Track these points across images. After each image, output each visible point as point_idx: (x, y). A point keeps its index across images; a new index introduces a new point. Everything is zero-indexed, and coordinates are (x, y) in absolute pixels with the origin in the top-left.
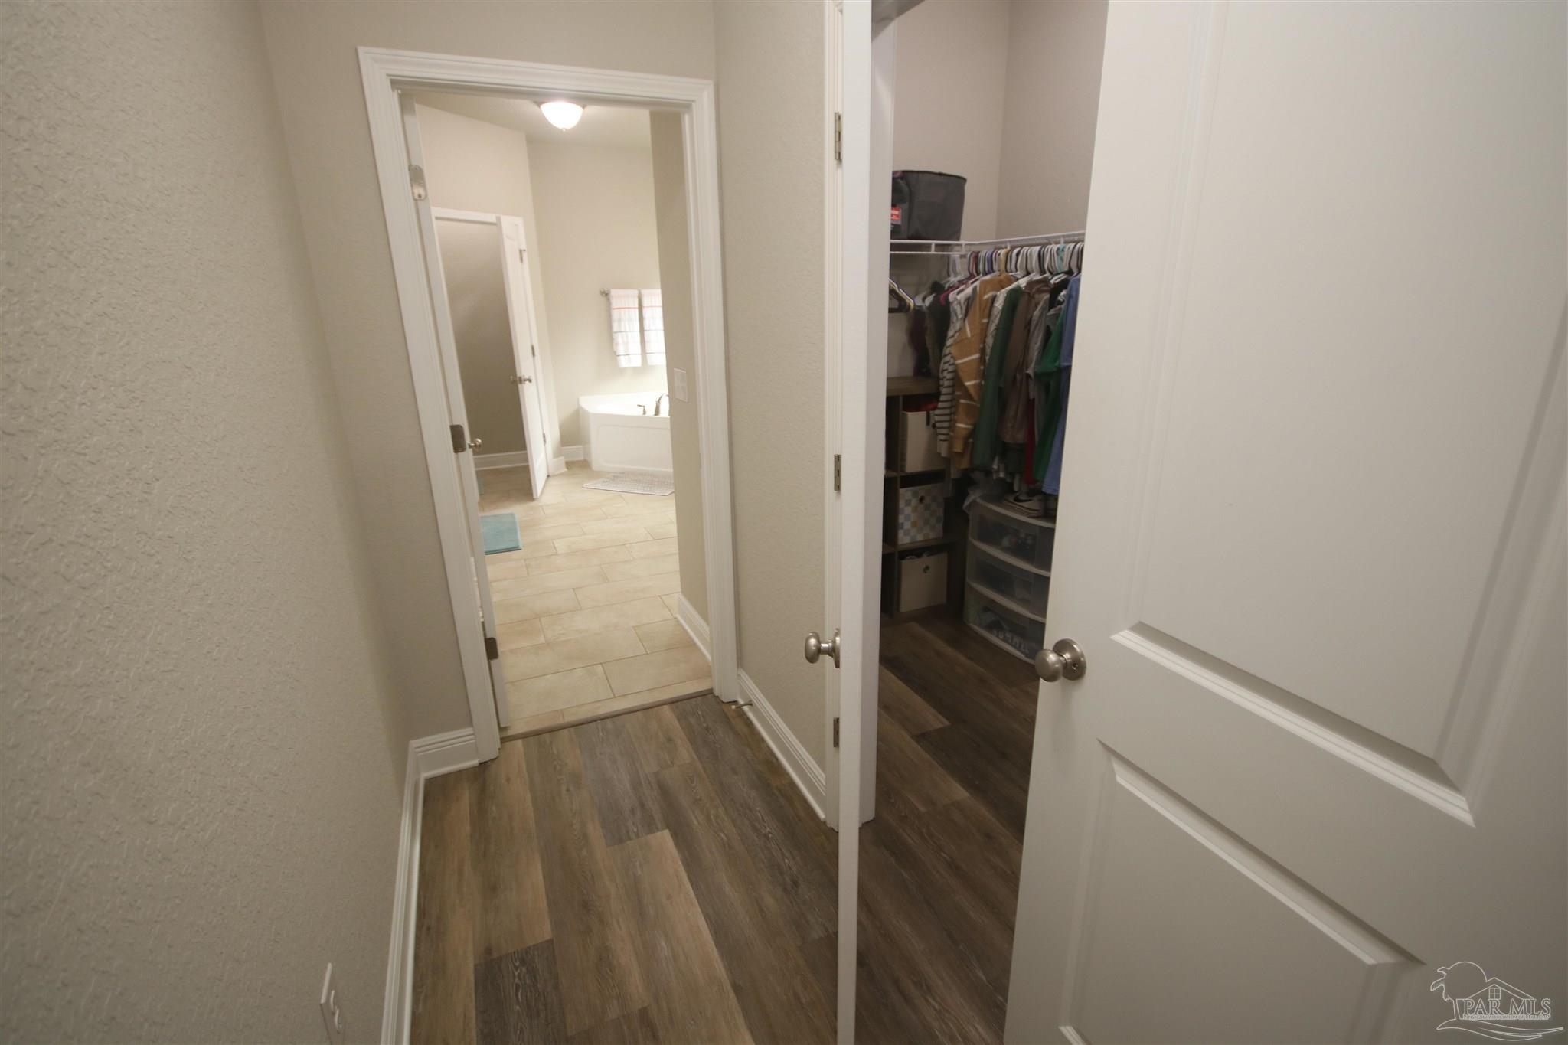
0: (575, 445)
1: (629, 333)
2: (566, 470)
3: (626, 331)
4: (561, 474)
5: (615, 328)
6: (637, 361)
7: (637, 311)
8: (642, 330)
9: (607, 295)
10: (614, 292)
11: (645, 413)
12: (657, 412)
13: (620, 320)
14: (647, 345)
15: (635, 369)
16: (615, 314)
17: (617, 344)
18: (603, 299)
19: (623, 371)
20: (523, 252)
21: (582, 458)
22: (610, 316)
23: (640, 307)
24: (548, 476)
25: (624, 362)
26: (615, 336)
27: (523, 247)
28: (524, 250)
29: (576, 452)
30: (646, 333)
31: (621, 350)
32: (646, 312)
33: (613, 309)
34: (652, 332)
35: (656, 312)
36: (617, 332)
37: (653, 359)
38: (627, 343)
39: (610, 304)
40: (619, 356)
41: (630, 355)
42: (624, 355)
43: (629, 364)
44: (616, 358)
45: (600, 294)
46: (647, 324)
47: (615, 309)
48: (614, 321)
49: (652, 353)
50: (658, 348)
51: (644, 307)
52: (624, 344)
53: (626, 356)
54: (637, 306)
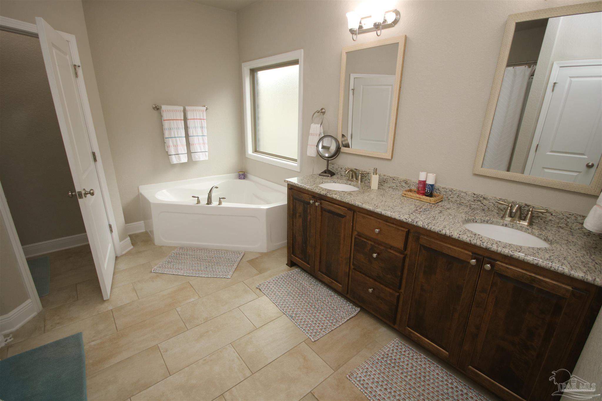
0: (137, 221)
1: (178, 139)
2: (132, 247)
3: (175, 137)
4: (129, 253)
5: (167, 134)
6: (184, 159)
7: (183, 122)
8: (187, 136)
9: (158, 109)
10: (164, 107)
11: (199, 202)
12: (209, 202)
13: (170, 129)
14: (191, 147)
15: (183, 165)
16: (166, 124)
17: (168, 147)
18: (155, 112)
19: (174, 166)
20: (77, 69)
21: (143, 230)
22: (162, 125)
23: (185, 120)
24: (117, 258)
25: (174, 160)
26: (166, 140)
27: (78, 63)
28: (79, 67)
29: (139, 227)
30: (190, 138)
31: (172, 151)
32: (190, 123)
33: (164, 120)
34: (195, 137)
35: (198, 123)
36: (168, 138)
37: (197, 157)
38: (176, 146)
39: (161, 116)
40: (170, 155)
41: (179, 154)
42: (175, 155)
43: (178, 161)
44: (168, 156)
45: (154, 108)
46: (191, 132)
47: (165, 120)
48: (165, 129)
49: (196, 152)
50: (201, 149)
51: (188, 119)
52: (174, 147)
53: (176, 155)
54: (183, 118)
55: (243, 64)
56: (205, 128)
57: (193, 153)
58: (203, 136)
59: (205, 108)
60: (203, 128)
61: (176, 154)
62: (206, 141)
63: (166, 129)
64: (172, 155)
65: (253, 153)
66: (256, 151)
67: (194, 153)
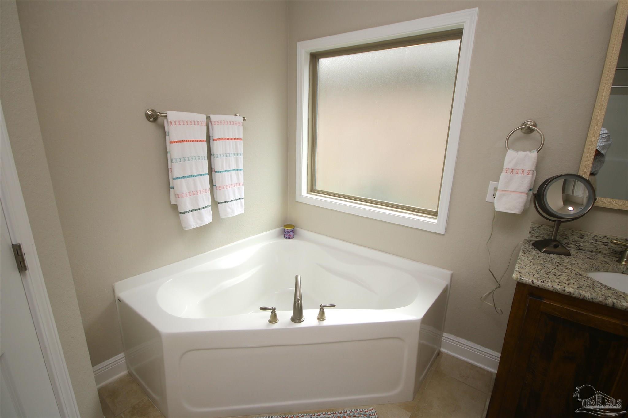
1: (195, 179)
3: (193, 176)
5: (175, 171)
6: (207, 217)
7: (205, 144)
8: (211, 172)
9: (157, 119)
10: (172, 115)
11: (274, 319)
13: (183, 159)
14: (218, 192)
15: (203, 230)
16: (175, 151)
17: (176, 196)
18: (150, 126)
19: (189, 233)
22: (165, 154)
23: (209, 140)
25: (191, 221)
26: (173, 183)
30: (217, 176)
31: (186, 204)
32: (218, 147)
33: (171, 142)
34: (226, 173)
35: (230, 147)
36: (179, 178)
37: (229, 210)
38: (194, 193)
39: (165, 134)
40: (184, 213)
41: (199, 209)
42: (191, 211)
43: (199, 222)
44: (179, 217)
45: (148, 117)
46: (218, 164)
47: (174, 142)
48: (174, 161)
49: (227, 202)
50: (234, 195)
51: (214, 140)
52: (190, 195)
53: (195, 212)
54: (205, 138)
55: (299, 44)
56: (242, 154)
57: (222, 203)
58: (238, 170)
59: (240, 119)
60: (238, 156)
61: (195, 210)
62: (242, 180)
63: (176, 160)
64: (186, 212)
65: (307, 193)
66: (312, 190)
67: (224, 202)
